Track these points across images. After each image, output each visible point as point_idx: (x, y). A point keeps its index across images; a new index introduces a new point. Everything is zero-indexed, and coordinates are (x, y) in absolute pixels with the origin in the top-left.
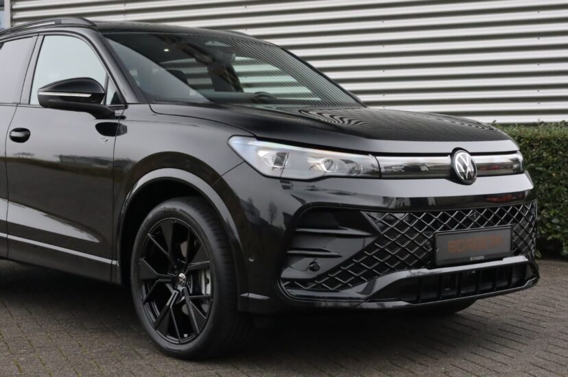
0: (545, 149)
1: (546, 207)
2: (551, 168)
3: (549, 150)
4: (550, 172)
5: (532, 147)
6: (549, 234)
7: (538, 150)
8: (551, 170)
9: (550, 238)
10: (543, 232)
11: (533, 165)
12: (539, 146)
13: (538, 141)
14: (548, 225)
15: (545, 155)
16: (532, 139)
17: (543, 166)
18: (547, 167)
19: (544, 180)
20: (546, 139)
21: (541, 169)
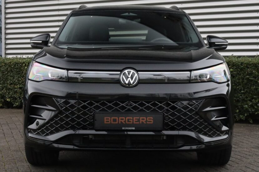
0: (254, 69)
1: (255, 98)
2: (257, 78)
3: (256, 69)
4: (256, 80)
5: (248, 68)
6: (256, 111)
7: (251, 69)
8: (257, 79)
9: (256, 113)
10: (253, 110)
11: (248, 76)
12: (251, 67)
13: (251, 65)
14: (255, 107)
15: (254, 72)
16: (248, 64)
17: (253, 77)
18: (255, 78)
19: (253, 85)
20: (255, 64)
21: (252, 79)
